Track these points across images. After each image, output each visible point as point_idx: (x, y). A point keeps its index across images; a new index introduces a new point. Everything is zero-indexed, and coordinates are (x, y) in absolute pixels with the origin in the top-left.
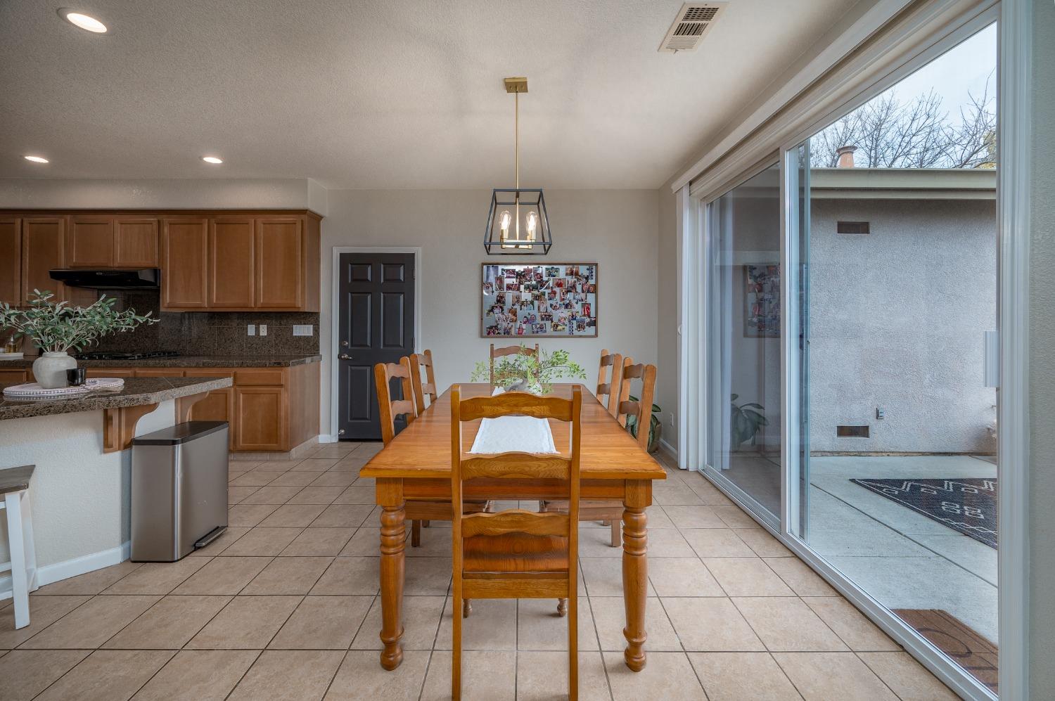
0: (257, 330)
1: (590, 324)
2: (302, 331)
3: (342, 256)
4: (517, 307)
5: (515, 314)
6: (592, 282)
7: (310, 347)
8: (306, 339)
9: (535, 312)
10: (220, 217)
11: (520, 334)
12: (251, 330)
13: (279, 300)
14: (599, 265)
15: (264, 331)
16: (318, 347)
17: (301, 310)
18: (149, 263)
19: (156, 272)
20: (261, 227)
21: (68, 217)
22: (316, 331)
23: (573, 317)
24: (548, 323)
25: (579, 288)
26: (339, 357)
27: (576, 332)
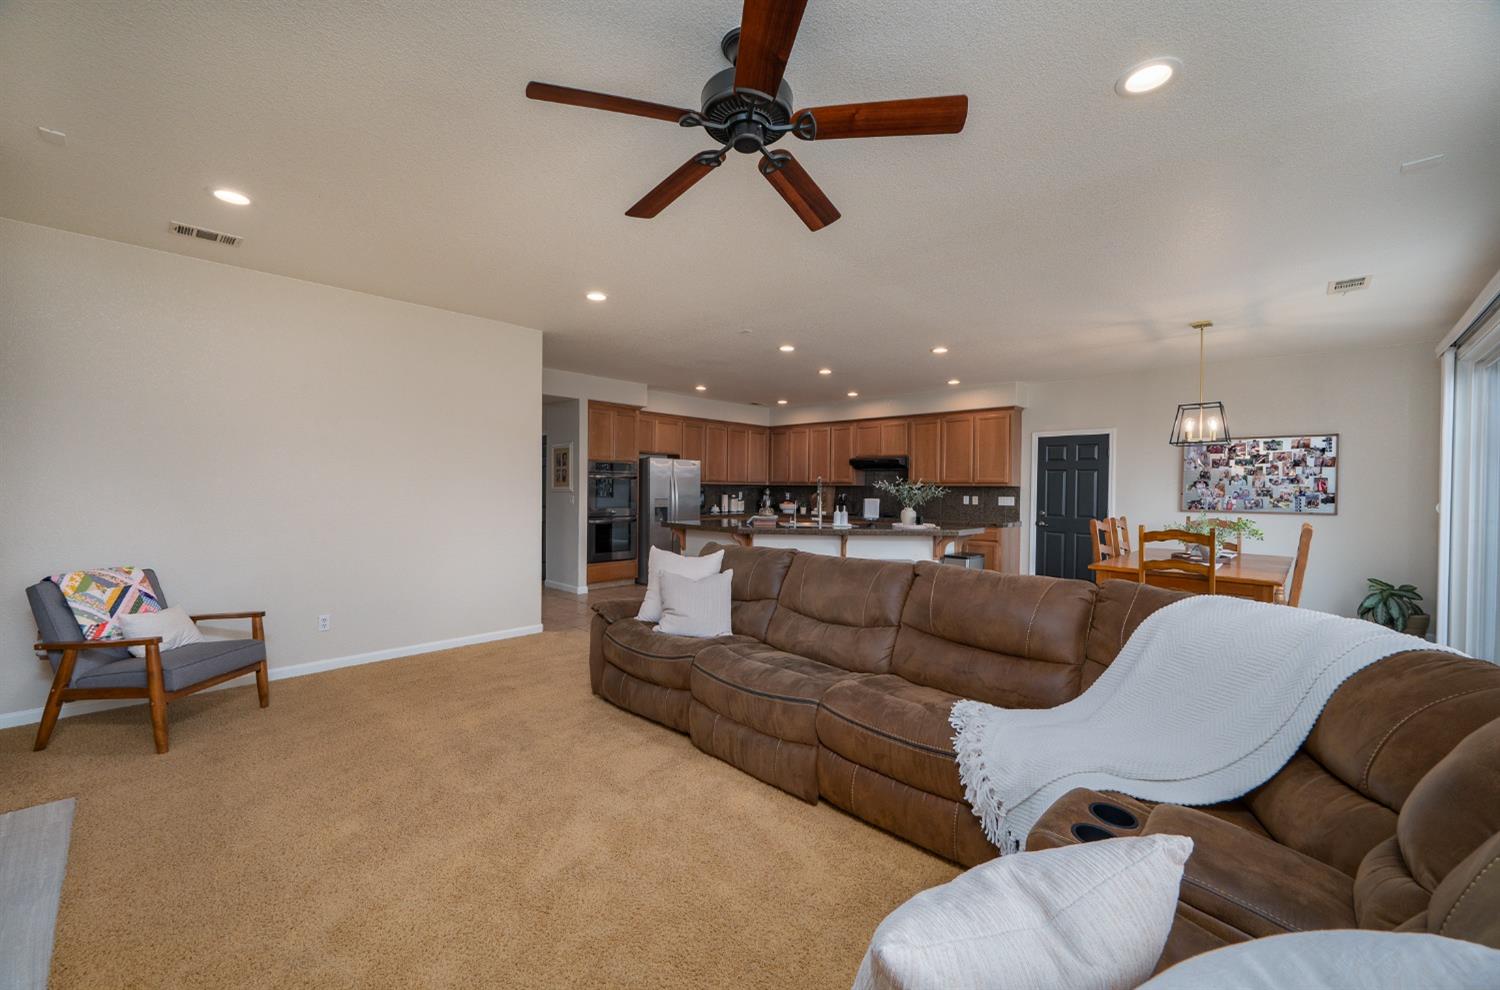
0: (971, 500)
1: (1325, 501)
2: (1006, 501)
3: (1041, 440)
4: (1226, 482)
5: (1222, 489)
6: (1329, 455)
7: (1013, 514)
8: (1010, 508)
9: (1248, 487)
10: (949, 417)
11: (1229, 509)
12: (966, 499)
13: (992, 478)
14: (1342, 438)
15: (975, 501)
16: (1018, 514)
17: (1009, 485)
18: (902, 453)
19: (906, 458)
20: (978, 423)
21: (855, 424)
22: (1017, 501)
23: (1302, 493)
24: (1267, 500)
25: (1310, 461)
26: (1037, 524)
27: (1305, 509)
